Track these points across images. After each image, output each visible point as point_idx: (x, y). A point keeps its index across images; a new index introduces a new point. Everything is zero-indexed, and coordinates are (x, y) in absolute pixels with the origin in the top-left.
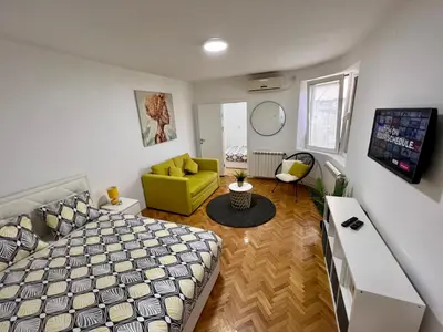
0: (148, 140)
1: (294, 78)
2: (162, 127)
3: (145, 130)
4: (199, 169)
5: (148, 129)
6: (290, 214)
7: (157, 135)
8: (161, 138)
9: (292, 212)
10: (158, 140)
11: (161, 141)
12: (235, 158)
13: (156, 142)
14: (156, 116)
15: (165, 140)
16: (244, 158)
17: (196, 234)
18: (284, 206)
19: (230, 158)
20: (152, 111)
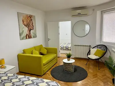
0: (22, 36)
1: (93, 10)
2: (30, 31)
3: (21, 32)
4: (47, 52)
5: (23, 31)
6: (95, 76)
7: (27, 35)
8: (29, 36)
9: (96, 74)
10: (27, 37)
11: (29, 38)
12: (65, 48)
13: (26, 38)
14: (27, 25)
15: (31, 38)
16: (69, 48)
17: (46, 83)
18: (92, 71)
19: (62, 48)
20: (25, 23)
